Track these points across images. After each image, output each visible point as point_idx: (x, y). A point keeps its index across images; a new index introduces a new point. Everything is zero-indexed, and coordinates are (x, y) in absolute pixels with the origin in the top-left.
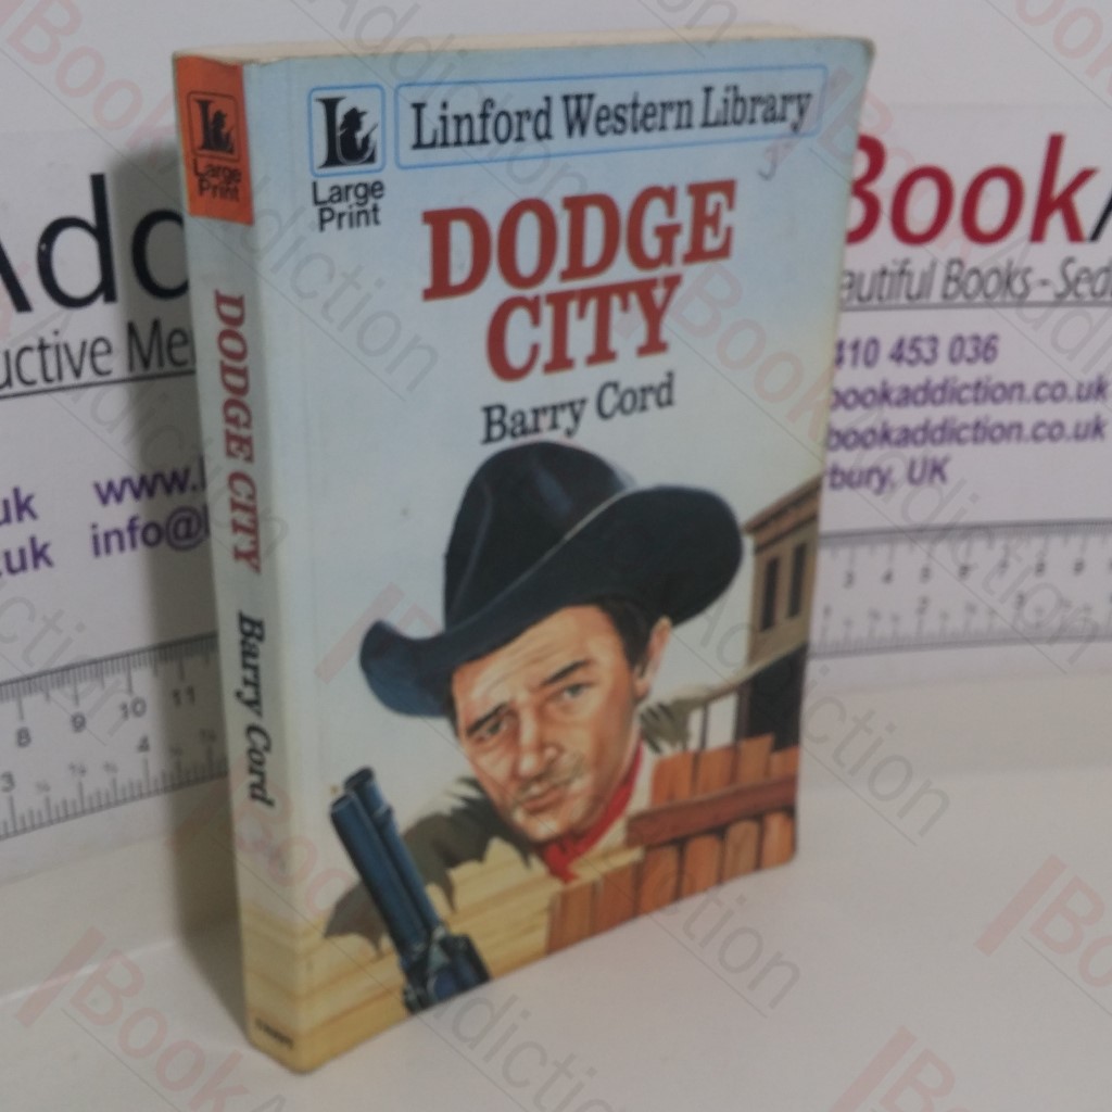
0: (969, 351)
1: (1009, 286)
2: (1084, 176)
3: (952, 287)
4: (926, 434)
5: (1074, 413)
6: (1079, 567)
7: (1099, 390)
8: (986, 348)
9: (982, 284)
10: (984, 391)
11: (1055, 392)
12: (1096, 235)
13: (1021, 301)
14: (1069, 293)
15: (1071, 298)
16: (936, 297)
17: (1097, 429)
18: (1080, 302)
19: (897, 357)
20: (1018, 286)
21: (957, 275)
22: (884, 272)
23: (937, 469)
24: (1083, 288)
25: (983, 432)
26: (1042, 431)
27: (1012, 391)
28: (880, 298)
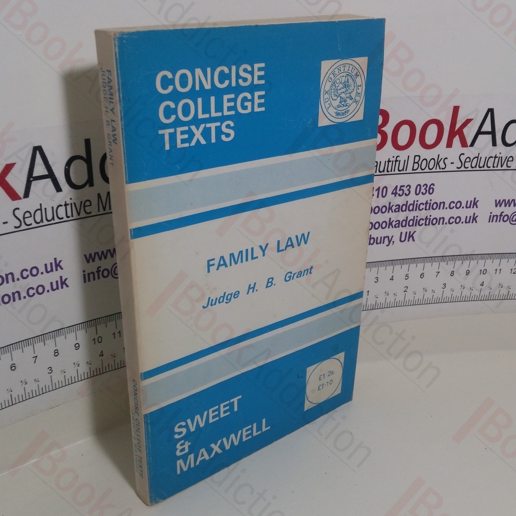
0: (423, 190)
1: (438, 165)
3: (416, 166)
8: (430, 189)
9: (428, 164)
10: (429, 206)
11: (458, 205)
12: (472, 144)
13: (443, 170)
16: (410, 170)
17: (475, 219)
19: (394, 193)
20: (442, 165)
22: (389, 161)
23: (411, 236)
25: (429, 222)
26: (452, 220)
27: (440, 205)
28: (388, 171)
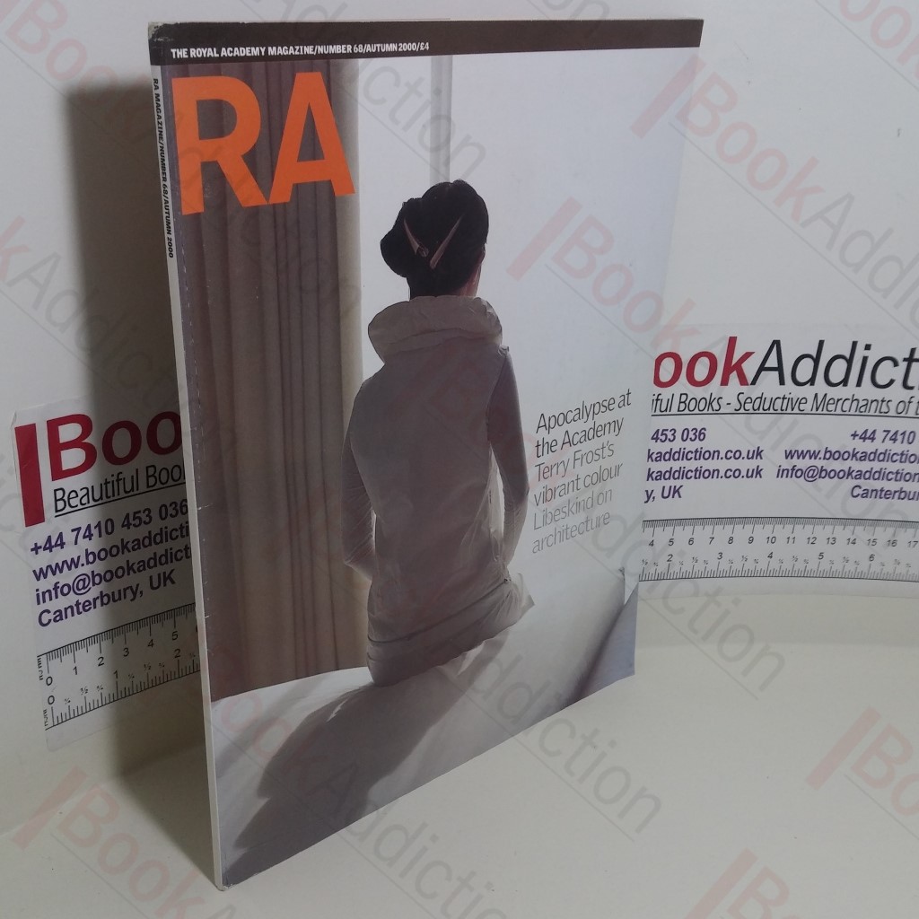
2: (748, 355)
4: (671, 474)
5: (745, 465)
6: (751, 540)
7: (759, 453)
14: (742, 408)
15: (742, 411)
18: (747, 412)
21: (685, 400)
24: (748, 406)
